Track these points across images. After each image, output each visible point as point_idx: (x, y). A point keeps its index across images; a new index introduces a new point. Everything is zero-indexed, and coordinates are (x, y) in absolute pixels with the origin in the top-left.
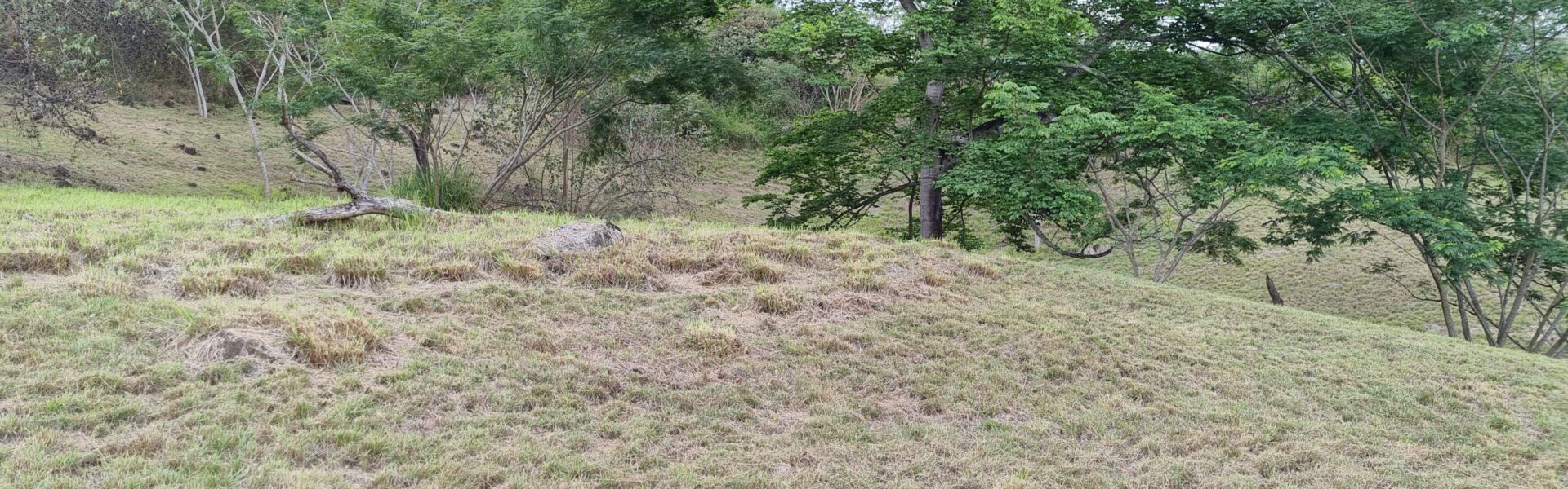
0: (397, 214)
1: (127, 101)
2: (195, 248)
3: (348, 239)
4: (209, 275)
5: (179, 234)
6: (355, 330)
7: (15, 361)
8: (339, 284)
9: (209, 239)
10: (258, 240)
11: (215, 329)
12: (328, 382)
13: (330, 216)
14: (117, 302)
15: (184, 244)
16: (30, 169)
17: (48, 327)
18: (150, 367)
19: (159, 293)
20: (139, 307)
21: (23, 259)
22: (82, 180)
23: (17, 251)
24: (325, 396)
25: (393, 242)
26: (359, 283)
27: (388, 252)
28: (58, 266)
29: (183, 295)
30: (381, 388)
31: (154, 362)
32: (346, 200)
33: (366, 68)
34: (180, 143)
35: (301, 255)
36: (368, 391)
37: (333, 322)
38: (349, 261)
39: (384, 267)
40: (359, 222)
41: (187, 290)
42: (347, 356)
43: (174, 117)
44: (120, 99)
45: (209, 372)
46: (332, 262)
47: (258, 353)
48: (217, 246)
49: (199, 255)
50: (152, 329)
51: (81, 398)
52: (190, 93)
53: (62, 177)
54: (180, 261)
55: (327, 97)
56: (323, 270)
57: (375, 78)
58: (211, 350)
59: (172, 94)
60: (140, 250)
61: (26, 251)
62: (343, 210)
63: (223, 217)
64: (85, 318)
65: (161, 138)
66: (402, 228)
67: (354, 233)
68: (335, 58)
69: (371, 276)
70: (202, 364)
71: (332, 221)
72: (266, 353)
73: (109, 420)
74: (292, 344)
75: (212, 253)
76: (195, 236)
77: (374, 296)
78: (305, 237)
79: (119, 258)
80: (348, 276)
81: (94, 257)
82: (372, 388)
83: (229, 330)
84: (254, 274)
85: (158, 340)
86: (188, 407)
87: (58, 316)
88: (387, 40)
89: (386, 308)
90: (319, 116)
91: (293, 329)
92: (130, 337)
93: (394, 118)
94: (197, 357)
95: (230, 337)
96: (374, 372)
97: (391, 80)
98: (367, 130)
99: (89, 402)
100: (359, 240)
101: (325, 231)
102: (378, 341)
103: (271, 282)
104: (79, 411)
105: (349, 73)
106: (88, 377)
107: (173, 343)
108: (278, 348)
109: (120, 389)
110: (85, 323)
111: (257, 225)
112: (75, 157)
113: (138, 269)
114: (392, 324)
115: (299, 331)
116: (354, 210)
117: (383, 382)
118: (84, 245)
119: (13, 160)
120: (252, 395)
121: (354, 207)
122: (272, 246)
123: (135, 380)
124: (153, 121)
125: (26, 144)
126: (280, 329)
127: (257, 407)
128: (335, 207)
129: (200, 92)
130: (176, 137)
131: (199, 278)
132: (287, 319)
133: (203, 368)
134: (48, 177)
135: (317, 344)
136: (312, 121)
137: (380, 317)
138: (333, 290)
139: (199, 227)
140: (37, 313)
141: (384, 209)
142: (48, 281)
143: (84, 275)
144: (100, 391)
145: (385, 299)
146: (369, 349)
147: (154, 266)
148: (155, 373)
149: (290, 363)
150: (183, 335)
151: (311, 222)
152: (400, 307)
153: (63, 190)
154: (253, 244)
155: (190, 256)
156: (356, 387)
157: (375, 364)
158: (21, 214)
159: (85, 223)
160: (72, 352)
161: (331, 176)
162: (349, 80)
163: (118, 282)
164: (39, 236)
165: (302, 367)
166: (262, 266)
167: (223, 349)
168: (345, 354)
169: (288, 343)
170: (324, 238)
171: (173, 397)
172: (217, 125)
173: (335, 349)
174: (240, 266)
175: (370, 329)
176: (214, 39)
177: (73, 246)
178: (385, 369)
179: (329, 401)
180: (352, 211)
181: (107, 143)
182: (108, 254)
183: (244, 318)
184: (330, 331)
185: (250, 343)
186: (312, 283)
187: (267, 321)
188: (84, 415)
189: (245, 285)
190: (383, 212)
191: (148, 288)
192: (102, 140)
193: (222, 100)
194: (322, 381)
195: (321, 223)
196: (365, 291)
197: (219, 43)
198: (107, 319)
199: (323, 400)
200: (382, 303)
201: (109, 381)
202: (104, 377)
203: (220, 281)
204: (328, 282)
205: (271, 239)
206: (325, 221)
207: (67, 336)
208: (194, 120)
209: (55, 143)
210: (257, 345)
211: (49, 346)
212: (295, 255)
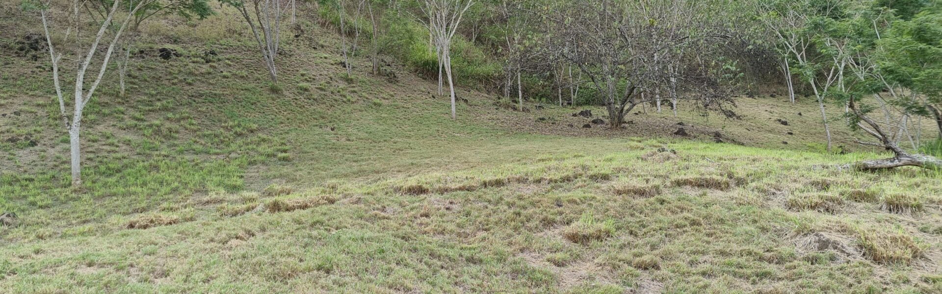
0: (929, 166)
1: (751, 95)
2: (795, 181)
3: (892, 181)
4: (805, 198)
5: (785, 172)
6: (904, 243)
7: (708, 235)
8: (888, 211)
9: (803, 176)
10: (832, 178)
11: (812, 231)
12: (886, 275)
13: (879, 166)
14: (754, 209)
15: (788, 179)
16: (703, 133)
17: (722, 219)
18: (776, 249)
19: (776, 206)
20: (767, 214)
21: (707, 181)
22: (727, 139)
23: (703, 177)
24: (885, 283)
25: (927, 185)
26: (902, 211)
27: (923, 191)
28: (723, 186)
29: (790, 209)
30: (925, 285)
31: (778, 246)
32: (892, 155)
33: (904, 68)
34: (779, 118)
35: (861, 190)
36: (916, 285)
37: (889, 236)
38: (896, 196)
39: (921, 202)
40: (900, 171)
41: (792, 206)
42: (899, 260)
43: (775, 104)
44: (747, 94)
45: (810, 257)
46: (883, 196)
47: (839, 249)
48: (808, 181)
49: (798, 185)
50: (774, 227)
51: (742, 260)
52: (785, 89)
53: (718, 138)
54: (787, 188)
55: (874, 88)
56: (877, 201)
57: (910, 74)
58: (810, 243)
59: (774, 90)
60: (765, 180)
61: (708, 177)
62: (889, 162)
63: (810, 163)
64: (739, 217)
65: (768, 116)
66: (933, 176)
67: (896, 177)
68: (881, 63)
69: (912, 207)
70: (805, 251)
71: (880, 169)
72: (844, 250)
73: (757, 276)
74: (861, 247)
75: (805, 185)
76: (795, 174)
77: (914, 221)
78: (862, 179)
79: (754, 184)
80: (895, 206)
81: (740, 182)
82: (919, 284)
83: (821, 233)
84: (832, 200)
85: (779, 233)
86: (800, 276)
87: (725, 214)
88: (921, 48)
89: (924, 230)
90: (867, 100)
91: (862, 237)
92: (764, 230)
93: (922, 99)
94: (802, 247)
95: (822, 237)
96: (919, 274)
97: (923, 74)
98: (903, 109)
99: (746, 263)
100: (900, 183)
101: (876, 175)
102: (921, 252)
103: (843, 206)
104: (742, 268)
105: (891, 72)
106: (745, 250)
107: (787, 236)
108: (852, 248)
109: (761, 259)
110: (739, 219)
111: (831, 169)
112: (724, 127)
113: (764, 191)
114: (929, 242)
115: (866, 239)
116: (896, 162)
117: (926, 281)
118: (736, 176)
119: (695, 128)
120: (838, 274)
121: (897, 161)
122: (842, 183)
123: (768, 255)
124: (763, 106)
125: (701, 120)
126: (853, 236)
127: (841, 283)
128: (883, 160)
129: (791, 88)
130: (776, 115)
131: (799, 199)
132: (858, 230)
133: (806, 254)
134: (711, 137)
135: (878, 248)
136: (863, 104)
137: (920, 235)
138: (884, 214)
139: (796, 169)
140: (716, 211)
141: (919, 163)
142: (718, 194)
143: (736, 192)
144: (752, 258)
145: (923, 224)
146: (915, 257)
147: (773, 190)
148: (780, 252)
149: (859, 258)
150: (793, 232)
151: (866, 169)
152: (935, 231)
153: (719, 144)
154: (830, 181)
155: (793, 186)
156: (907, 281)
157: (919, 267)
158: (703, 157)
159: (734, 163)
160: (735, 235)
161: (881, 140)
162: (891, 77)
163: (755, 198)
164: (712, 169)
165: (868, 262)
166: (837, 195)
167: (817, 244)
168: (898, 258)
169: (859, 245)
170: (875, 179)
171: (790, 268)
172: (799, 107)
173: (891, 253)
174: (823, 193)
175: (915, 244)
176: (802, 57)
177: (730, 176)
178: (926, 272)
179: (888, 287)
180: (895, 163)
181: (741, 119)
182: (749, 181)
183: (830, 226)
184: (887, 241)
185: (835, 242)
186: (869, 209)
187: (844, 230)
188: (745, 270)
189: (827, 206)
190: (918, 164)
191: (770, 202)
192: (738, 118)
193: (804, 92)
194: (882, 273)
195: (873, 170)
196: (907, 217)
197: (805, 59)
198: (751, 218)
199: (885, 286)
200: (920, 226)
201: (755, 253)
202: (753, 251)
203: (811, 202)
204: (880, 209)
205: (841, 179)
206: (876, 169)
207: (732, 226)
208: (787, 105)
209: (715, 119)
210: (838, 244)
211: (723, 229)
212: (858, 189)
